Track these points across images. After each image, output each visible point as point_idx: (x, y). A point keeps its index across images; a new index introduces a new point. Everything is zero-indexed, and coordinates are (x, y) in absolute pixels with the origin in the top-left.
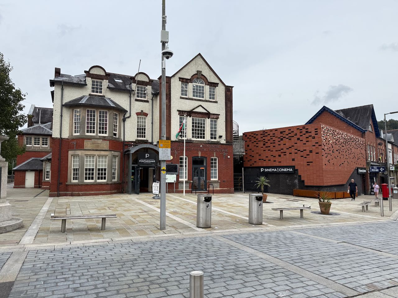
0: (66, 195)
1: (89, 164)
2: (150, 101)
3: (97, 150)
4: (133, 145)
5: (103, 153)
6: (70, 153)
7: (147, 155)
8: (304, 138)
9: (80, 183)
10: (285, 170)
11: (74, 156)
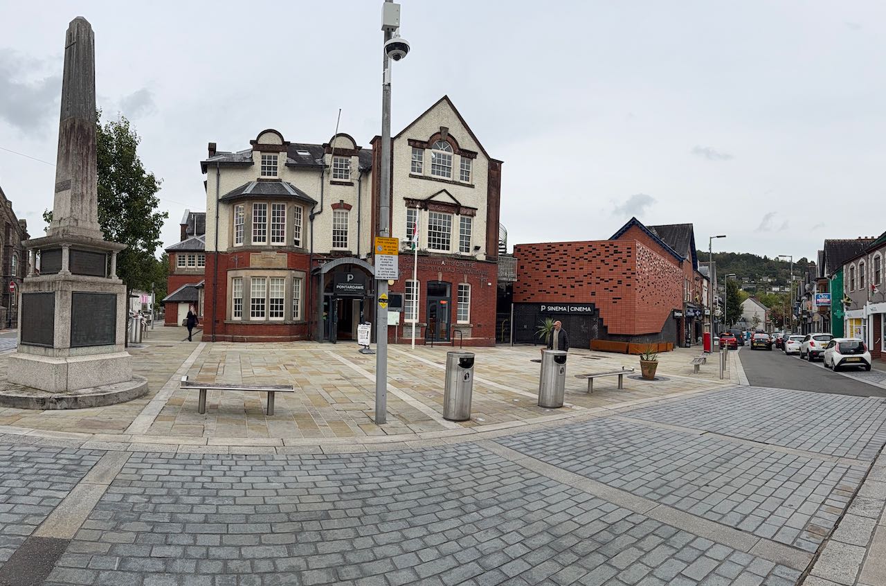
0: (224, 340)
1: (257, 292)
2: (356, 183)
3: (269, 269)
4: (326, 260)
5: (278, 273)
6: (230, 274)
7: (351, 277)
8: (610, 260)
9: (244, 322)
10: (580, 309)
11: (235, 278)
